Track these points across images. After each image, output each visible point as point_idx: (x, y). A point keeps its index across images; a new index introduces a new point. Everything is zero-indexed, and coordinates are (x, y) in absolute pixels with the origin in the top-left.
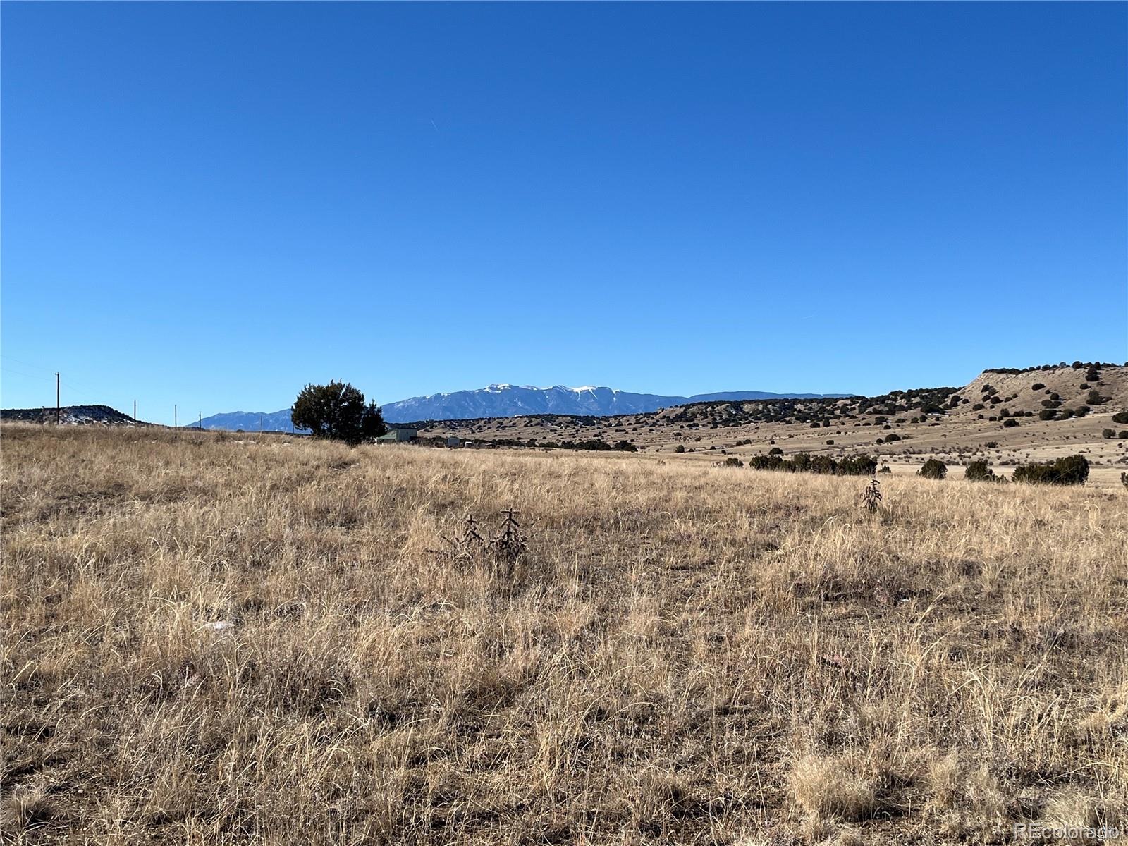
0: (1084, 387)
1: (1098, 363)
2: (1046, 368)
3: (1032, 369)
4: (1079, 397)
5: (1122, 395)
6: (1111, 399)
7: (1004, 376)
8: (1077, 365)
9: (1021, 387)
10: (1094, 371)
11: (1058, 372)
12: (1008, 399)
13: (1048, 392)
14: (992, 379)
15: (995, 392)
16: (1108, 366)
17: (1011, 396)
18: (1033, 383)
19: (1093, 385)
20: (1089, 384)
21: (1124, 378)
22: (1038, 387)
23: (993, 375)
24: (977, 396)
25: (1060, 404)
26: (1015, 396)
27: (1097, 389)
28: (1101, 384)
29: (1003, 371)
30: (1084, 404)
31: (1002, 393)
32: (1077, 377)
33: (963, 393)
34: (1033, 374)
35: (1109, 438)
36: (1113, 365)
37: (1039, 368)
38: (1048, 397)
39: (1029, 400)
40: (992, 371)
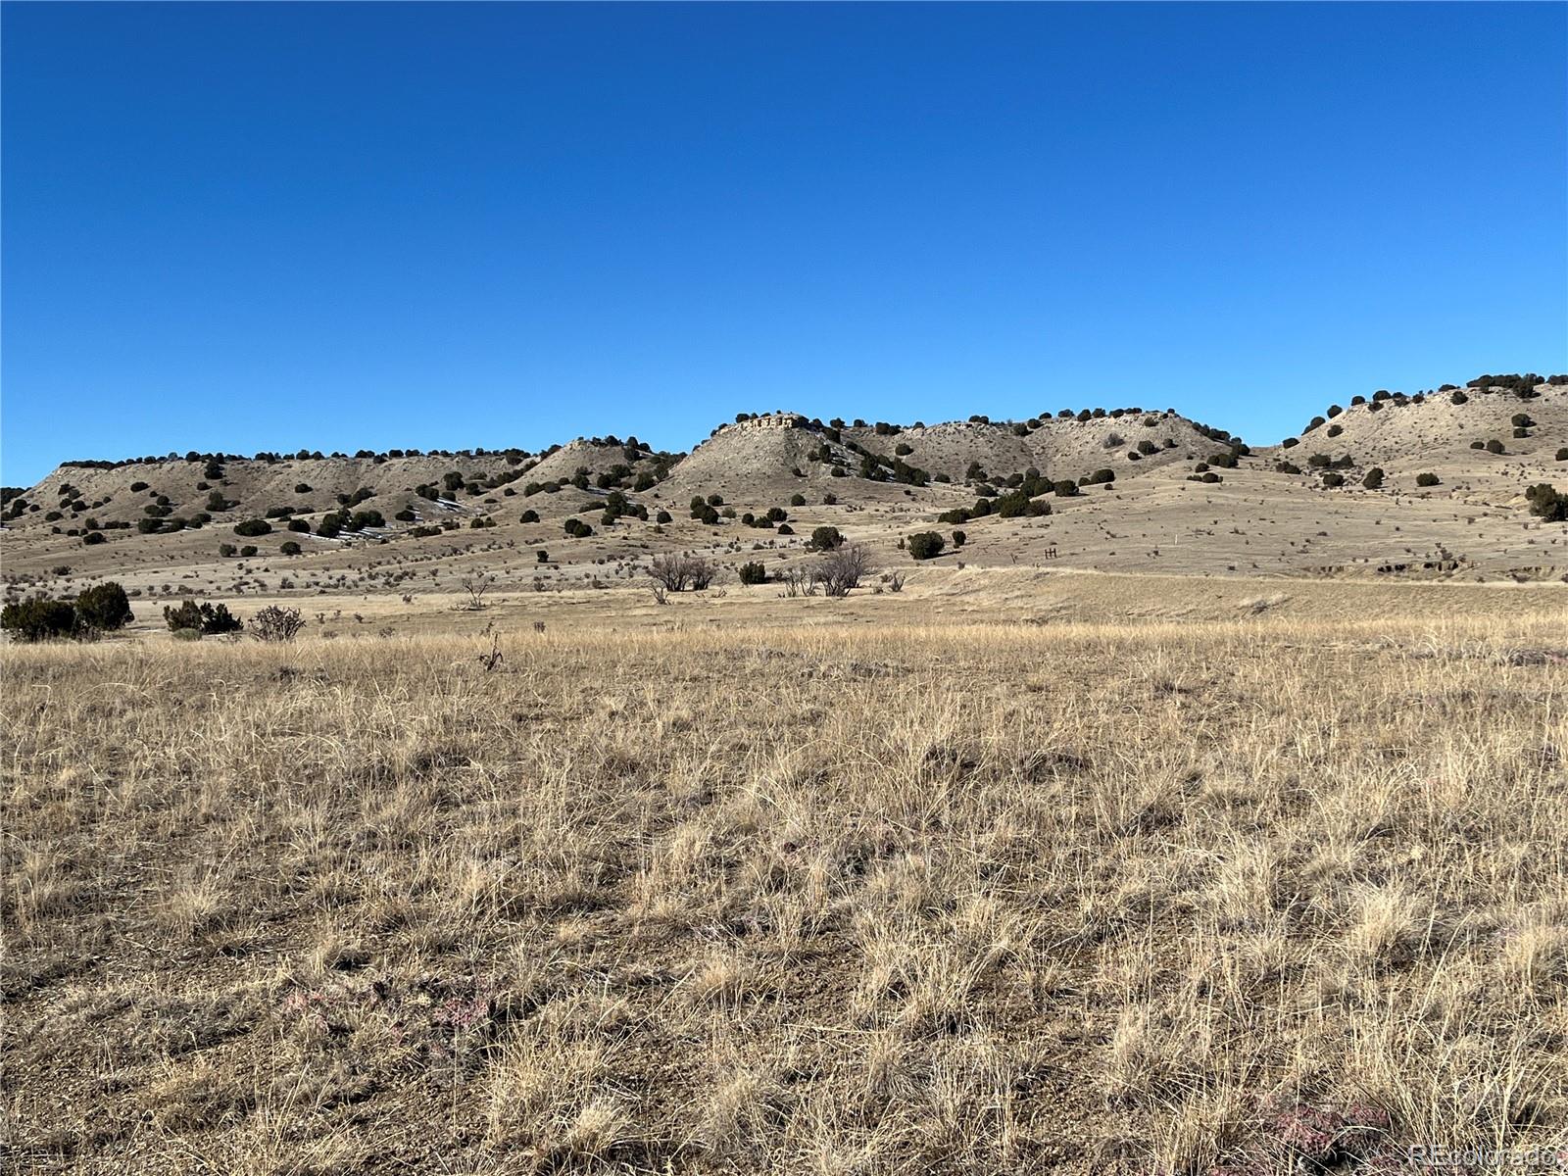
0: (203, 487)
1: (220, 455)
2: (150, 460)
3: (130, 462)
4: (196, 501)
5: (253, 497)
6: (239, 503)
7: (91, 471)
8: (193, 457)
9: (116, 487)
10: (215, 466)
11: (166, 466)
12: (97, 505)
13: (154, 494)
14: (74, 475)
15: (77, 494)
16: (233, 458)
17: (101, 500)
18: (132, 481)
19: (215, 485)
20: (210, 483)
21: (255, 474)
22: (139, 487)
23: (75, 471)
24: (52, 500)
25: (171, 511)
26: (108, 500)
27: (221, 490)
28: (226, 484)
29: (89, 464)
30: (203, 510)
31: (90, 494)
32: (193, 473)
33: (32, 496)
34: (132, 468)
35: (229, 556)
36: (241, 458)
37: (139, 460)
38: (153, 501)
39: (130, 506)
40: (74, 464)
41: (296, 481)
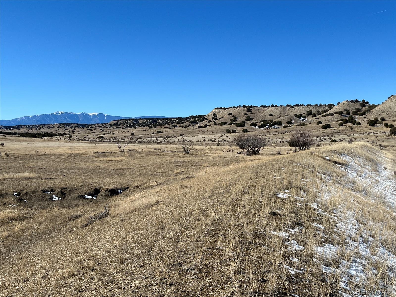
0: (246, 114)
1: (251, 106)
2: (234, 107)
3: (230, 108)
4: (243, 118)
5: (258, 117)
6: (254, 119)
7: (221, 110)
8: (244, 106)
9: (225, 114)
10: (249, 109)
11: (238, 109)
12: (220, 119)
13: (233, 116)
14: (217, 111)
15: (217, 116)
16: (254, 107)
17: (221, 118)
19: (249, 114)
20: (247, 113)
21: (259, 111)
22: (230, 114)
23: (217, 110)
24: (210, 117)
25: (236, 120)
26: (222, 117)
27: (250, 115)
28: (251, 113)
29: (221, 108)
30: (244, 120)
31: (219, 116)
32: (244, 111)
33: (207, 116)
34: (229, 109)
35: (228, 132)
36: (257, 107)
37: (232, 107)
38: (233, 118)
39: (227, 118)
40: (217, 108)
41: (269, 113)
